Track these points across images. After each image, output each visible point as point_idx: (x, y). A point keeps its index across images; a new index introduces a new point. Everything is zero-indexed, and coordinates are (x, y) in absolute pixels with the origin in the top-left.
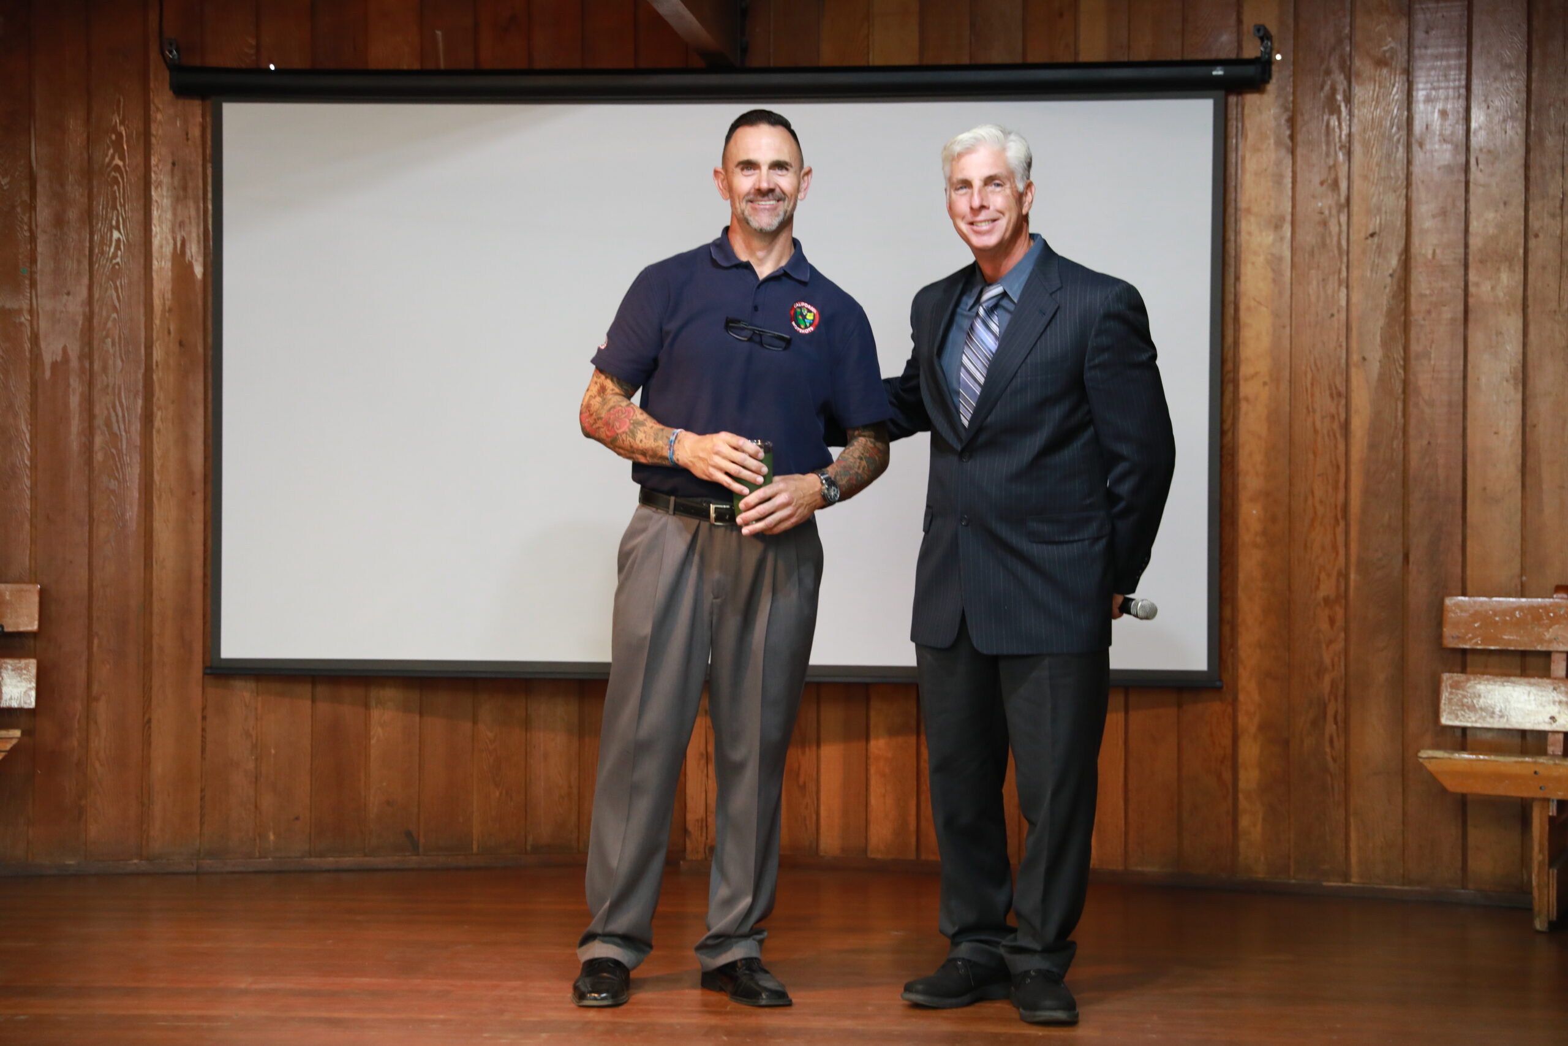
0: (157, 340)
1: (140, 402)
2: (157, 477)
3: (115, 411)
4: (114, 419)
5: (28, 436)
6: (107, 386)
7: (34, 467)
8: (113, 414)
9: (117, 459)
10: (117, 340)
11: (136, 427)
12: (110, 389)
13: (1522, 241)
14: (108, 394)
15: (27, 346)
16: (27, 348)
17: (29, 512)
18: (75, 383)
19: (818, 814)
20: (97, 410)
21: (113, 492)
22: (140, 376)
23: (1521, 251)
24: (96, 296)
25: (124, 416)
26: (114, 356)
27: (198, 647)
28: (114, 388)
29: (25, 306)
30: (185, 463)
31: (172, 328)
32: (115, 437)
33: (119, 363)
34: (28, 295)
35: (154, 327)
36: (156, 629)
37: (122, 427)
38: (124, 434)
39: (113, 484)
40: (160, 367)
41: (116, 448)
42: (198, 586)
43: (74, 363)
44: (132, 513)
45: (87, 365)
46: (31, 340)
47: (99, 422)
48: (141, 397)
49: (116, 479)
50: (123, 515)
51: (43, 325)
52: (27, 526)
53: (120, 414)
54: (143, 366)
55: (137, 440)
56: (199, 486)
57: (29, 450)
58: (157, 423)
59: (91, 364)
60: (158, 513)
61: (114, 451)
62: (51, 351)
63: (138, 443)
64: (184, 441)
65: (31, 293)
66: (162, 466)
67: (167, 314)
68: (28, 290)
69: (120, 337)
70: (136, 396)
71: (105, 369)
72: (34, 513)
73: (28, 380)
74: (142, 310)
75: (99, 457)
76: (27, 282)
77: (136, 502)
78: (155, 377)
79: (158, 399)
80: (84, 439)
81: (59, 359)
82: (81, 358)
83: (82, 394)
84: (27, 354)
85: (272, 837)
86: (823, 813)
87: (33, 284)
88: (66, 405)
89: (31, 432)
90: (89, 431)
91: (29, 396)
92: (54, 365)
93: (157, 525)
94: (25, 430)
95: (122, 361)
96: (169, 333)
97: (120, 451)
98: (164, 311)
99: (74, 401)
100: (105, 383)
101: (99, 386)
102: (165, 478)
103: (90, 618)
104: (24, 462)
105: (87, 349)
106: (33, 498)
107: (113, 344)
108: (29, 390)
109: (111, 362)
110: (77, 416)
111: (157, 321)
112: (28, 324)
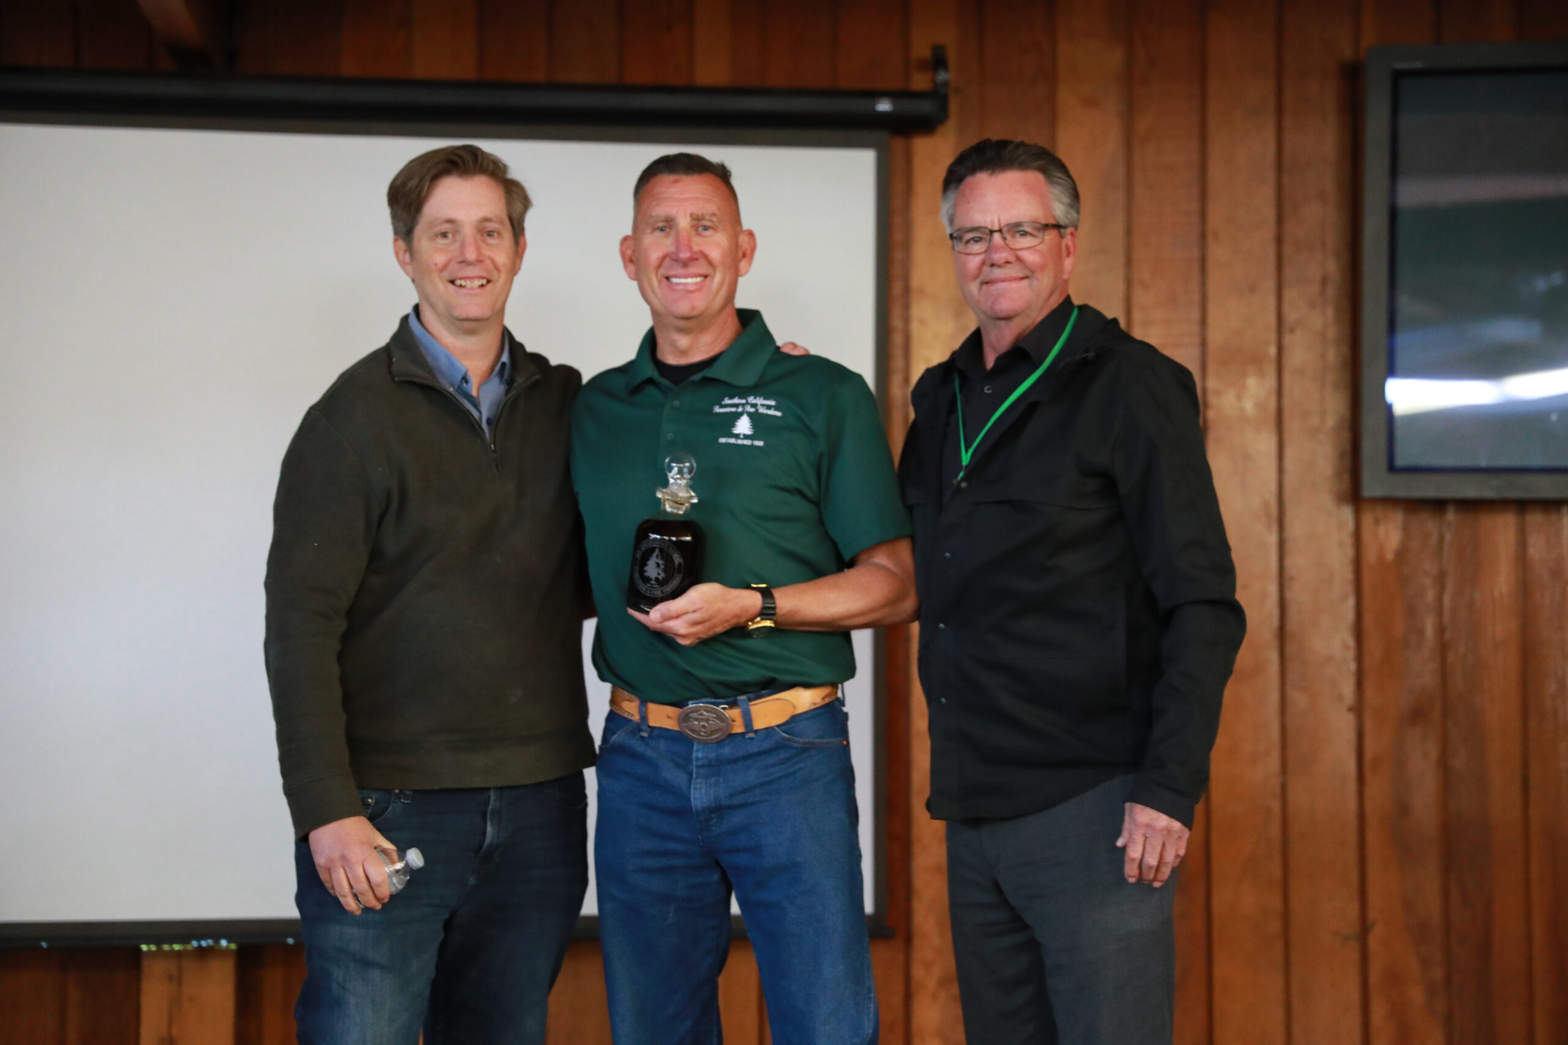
13: (1272, 337)
23: (1273, 351)
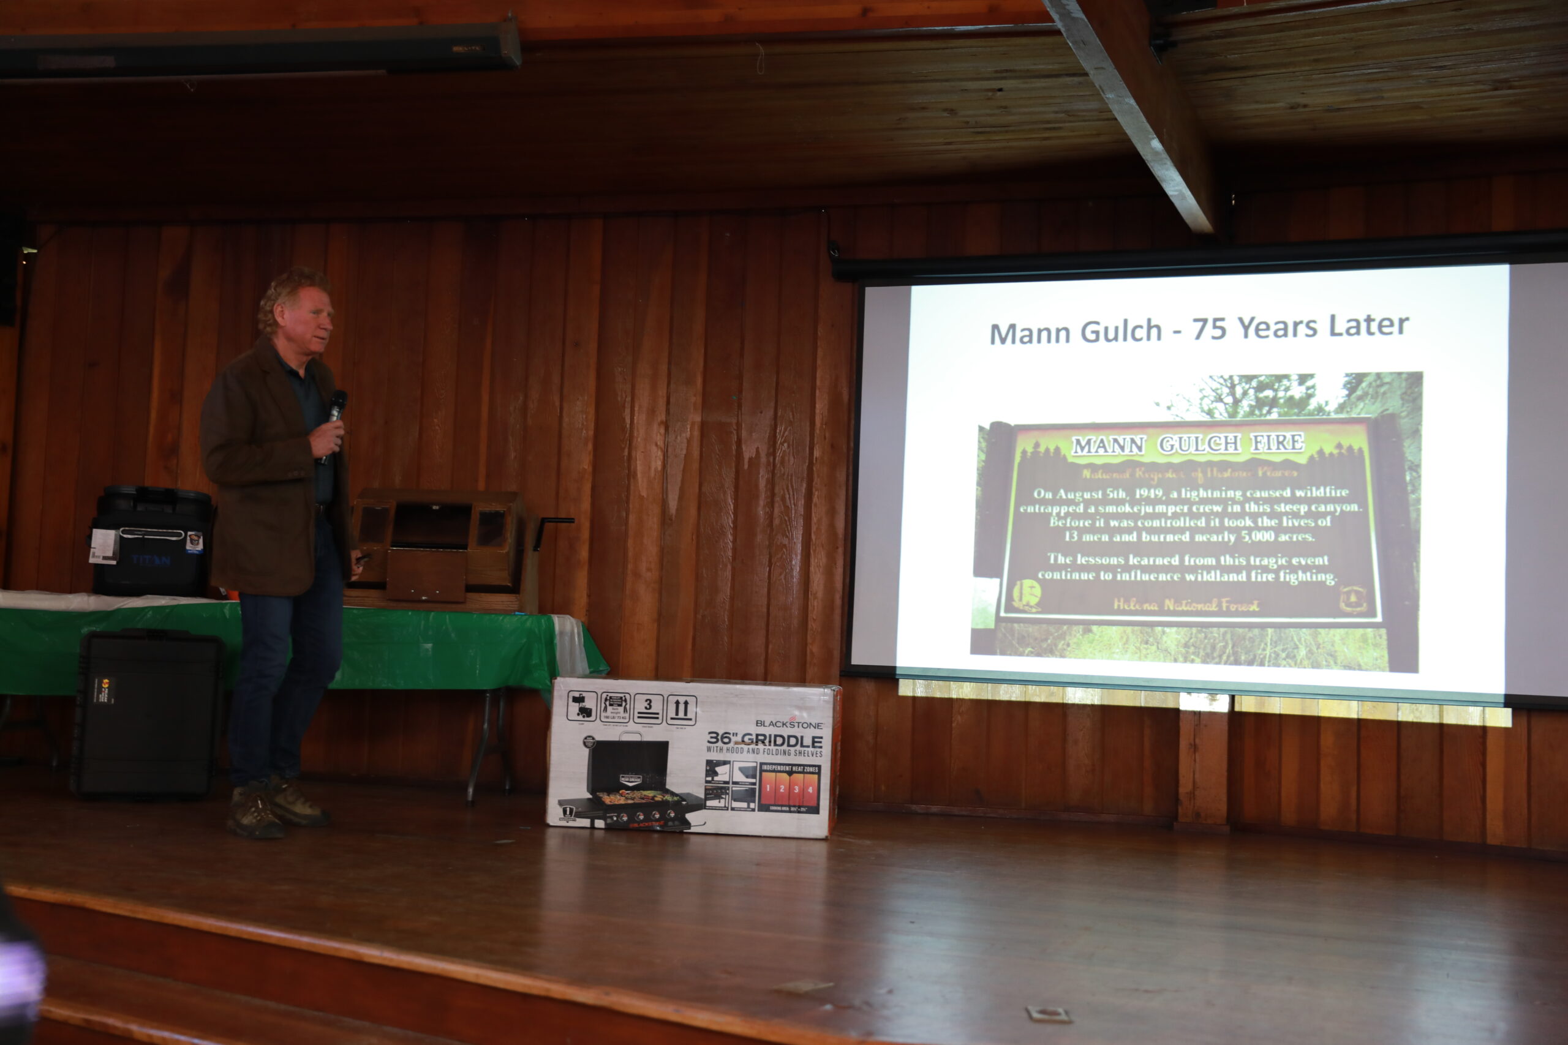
0: (817, 443)
1: (805, 485)
2: (813, 537)
3: (788, 491)
4: (787, 496)
5: (732, 508)
6: (784, 474)
7: (735, 528)
8: (786, 493)
9: (788, 524)
10: (791, 443)
11: (802, 502)
12: (786, 476)
14: (784, 479)
15: (734, 447)
16: (734, 448)
17: (731, 558)
18: (762, 472)
19: (1279, 793)
20: (777, 490)
21: (785, 546)
22: (805, 467)
24: (779, 414)
25: (794, 494)
26: (789, 454)
27: (837, 654)
28: (788, 475)
29: (734, 421)
30: (832, 526)
31: (827, 435)
32: (787, 509)
33: (792, 459)
34: (736, 413)
35: (816, 435)
36: (809, 640)
37: (792, 502)
38: (793, 506)
39: (785, 541)
40: (818, 461)
41: (788, 516)
42: (838, 612)
43: (763, 459)
44: (796, 562)
45: (771, 460)
46: (736, 443)
47: (777, 499)
48: (805, 482)
49: (787, 537)
50: (791, 561)
51: (744, 434)
52: (729, 567)
53: (791, 493)
54: (807, 461)
55: (801, 510)
56: (841, 543)
57: (732, 516)
58: (815, 499)
59: (774, 459)
60: (813, 562)
61: (787, 519)
62: (748, 452)
63: (802, 513)
64: (832, 512)
65: (738, 412)
66: (817, 529)
67: (824, 426)
68: (736, 410)
69: (793, 442)
70: (802, 480)
71: (782, 462)
72: (734, 558)
73: (734, 469)
74: (808, 424)
75: (776, 522)
76: (736, 404)
77: (799, 551)
78: (814, 469)
79: (816, 484)
80: (767, 509)
81: (753, 456)
82: (768, 455)
83: (768, 481)
84: (734, 452)
85: (883, 788)
86: (1283, 794)
87: (740, 406)
88: (757, 486)
89: (734, 504)
90: (771, 504)
91: (734, 480)
92: (750, 459)
93: (812, 569)
94: (731, 503)
95: (794, 458)
96: (825, 438)
97: (790, 518)
98: (822, 424)
99: (762, 483)
100: (782, 472)
101: (778, 475)
102: (819, 538)
103: (767, 631)
104: (729, 523)
105: (771, 450)
106: (734, 549)
107: (789, 447)
108: (734, 477)
109: (787, 458)
110: (763, 494)
111: (817, 431)
112: (735, 432)
